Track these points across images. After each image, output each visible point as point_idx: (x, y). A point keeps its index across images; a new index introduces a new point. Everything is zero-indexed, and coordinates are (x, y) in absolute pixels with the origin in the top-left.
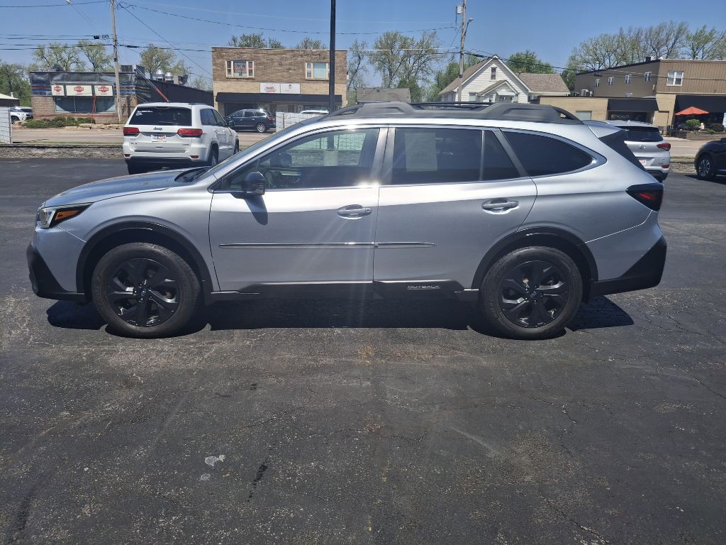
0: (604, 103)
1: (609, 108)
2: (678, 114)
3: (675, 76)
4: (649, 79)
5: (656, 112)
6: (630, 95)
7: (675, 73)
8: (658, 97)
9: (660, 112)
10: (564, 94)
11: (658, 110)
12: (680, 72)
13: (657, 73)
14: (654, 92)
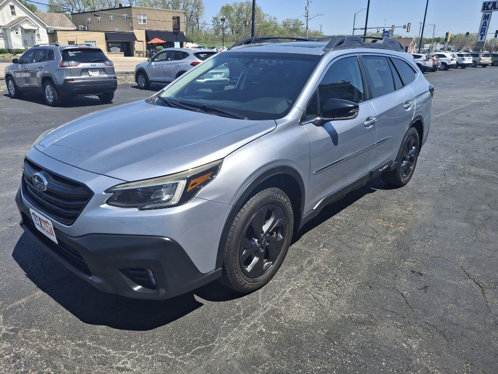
0: (102, 35)
1: (106, 39)
2: (149, 43)
3: (142, 18)
4: (126, 19)
5: (136, 42)
6: (117, 30)
7: (142, 16)
8: (136, 32)
9: (138, 41)
10: (72, 28)
11: (137, 40)
12: (144, 16)
13: (132, 15)
14: (132, 28)
